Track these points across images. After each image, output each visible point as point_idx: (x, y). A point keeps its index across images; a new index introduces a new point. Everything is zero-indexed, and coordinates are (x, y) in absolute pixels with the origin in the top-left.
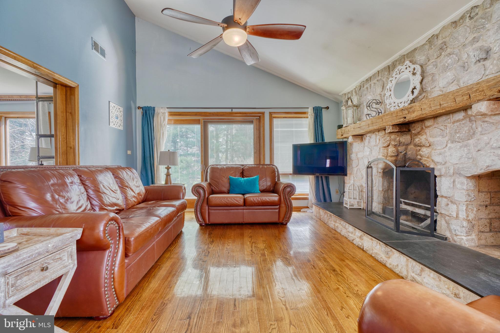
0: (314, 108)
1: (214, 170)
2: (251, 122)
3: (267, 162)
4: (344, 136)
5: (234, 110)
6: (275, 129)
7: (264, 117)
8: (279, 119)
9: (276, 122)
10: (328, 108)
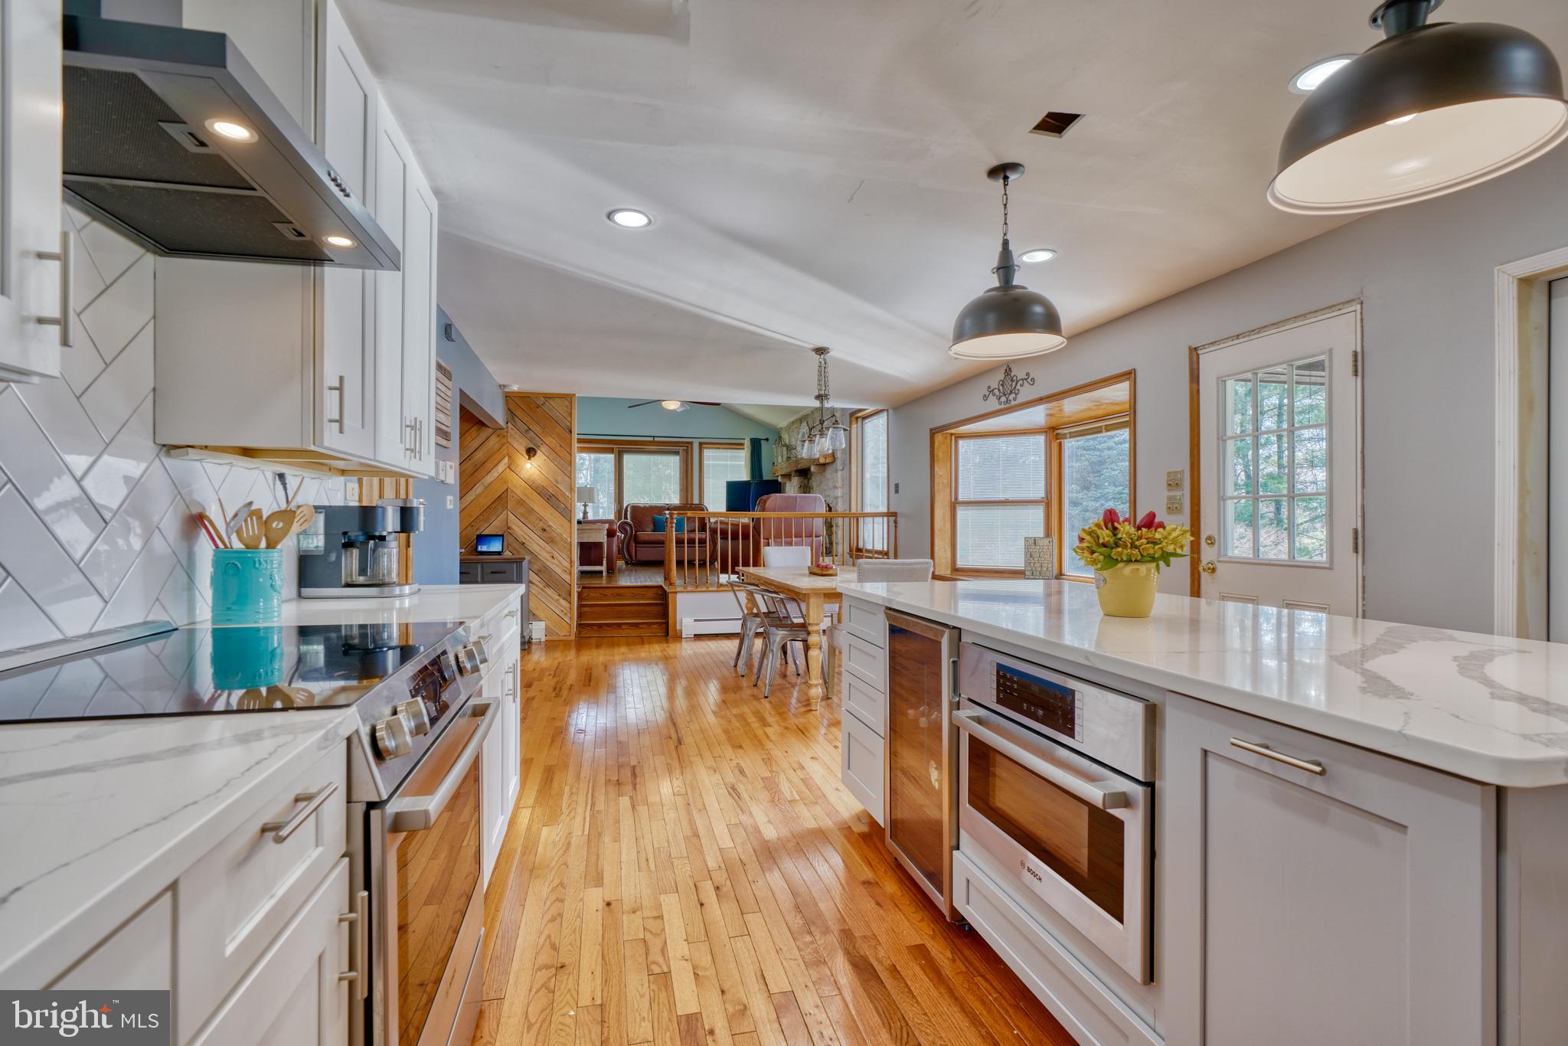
0: (751, 439)
1: (636, 509)
2: (677, 453)
3: (696, 501)
4: (776, 475)
5: (656, 439)
6: (706, 462)
7: (692, 448)
8: (711, 450)
9: (707, 453)
10: (767, 440)
